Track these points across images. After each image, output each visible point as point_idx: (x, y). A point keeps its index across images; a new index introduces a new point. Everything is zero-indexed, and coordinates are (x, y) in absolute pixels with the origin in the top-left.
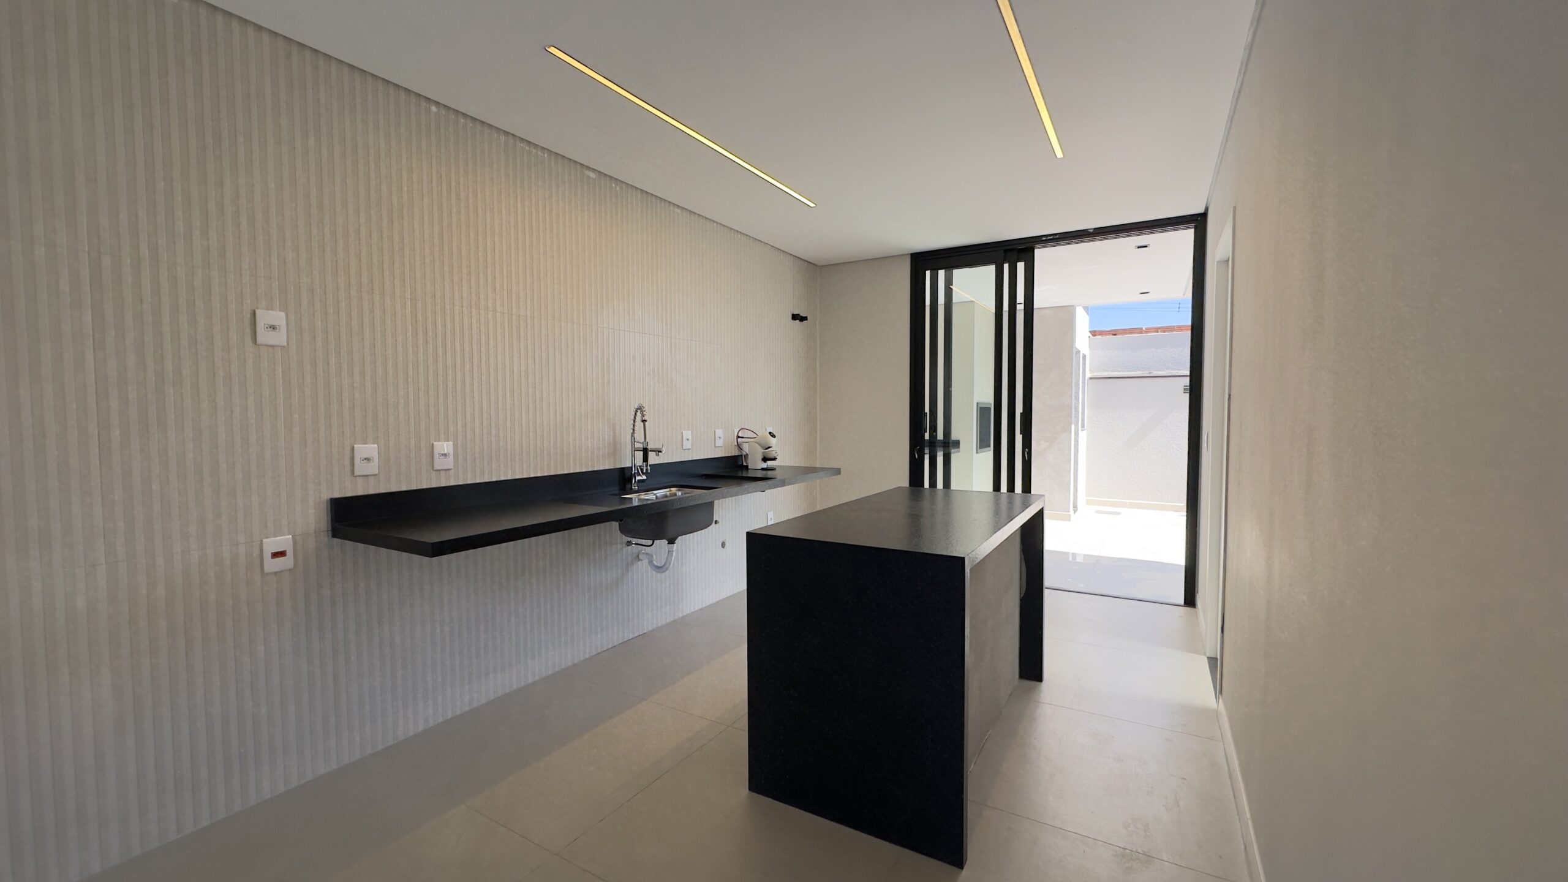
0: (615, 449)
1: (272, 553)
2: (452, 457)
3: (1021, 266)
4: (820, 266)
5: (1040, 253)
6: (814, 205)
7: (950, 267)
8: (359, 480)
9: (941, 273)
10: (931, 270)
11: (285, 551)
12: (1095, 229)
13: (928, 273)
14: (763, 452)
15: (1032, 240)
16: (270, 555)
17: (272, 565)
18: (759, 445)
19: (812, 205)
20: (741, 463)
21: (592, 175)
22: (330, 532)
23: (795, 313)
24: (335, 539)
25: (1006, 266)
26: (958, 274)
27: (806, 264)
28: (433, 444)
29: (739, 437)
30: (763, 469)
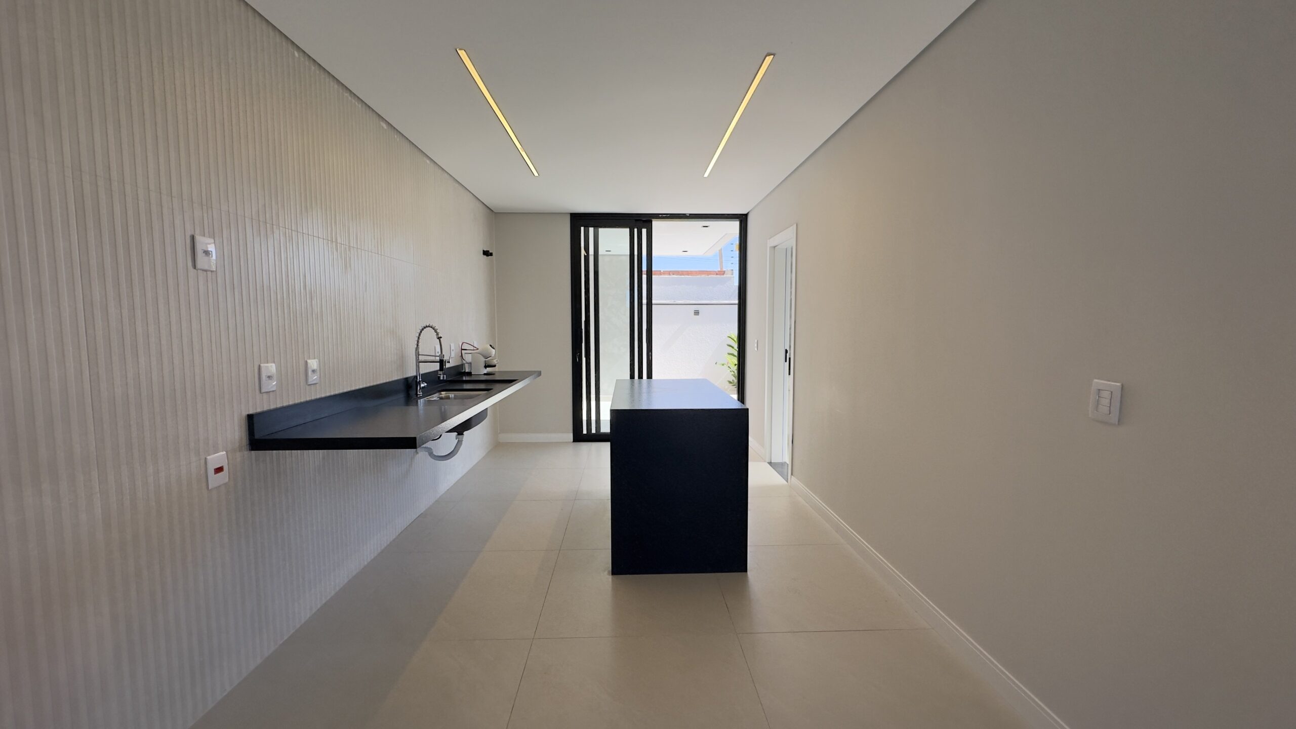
0: (402, 361)
1: (215, 469)
2: (318, 371)
3: (644, 231)
4: (495, 213)
5: (656, 224)
6: (537, 175)
7: (597, 226)
8: (265, 396)
9: (591, 230)
10: (584, 227)
11: (223, 466)
12: (690, 214)
13: (582, 228)
14: (485, 361)
15: (650, 216)
16: (213, 470)
17: (216, 480)
18: (482, 355)
19: (536, 174)
20: (464, 370)
21: (385, 126)
22: (248, 446)
23: (485, 250)
24: (253, 452)
25: (636, 230)
26: (602, 231)
27: (488, 210)
28: (306, 362)
29: (462, 349)
30: (485, 374)
